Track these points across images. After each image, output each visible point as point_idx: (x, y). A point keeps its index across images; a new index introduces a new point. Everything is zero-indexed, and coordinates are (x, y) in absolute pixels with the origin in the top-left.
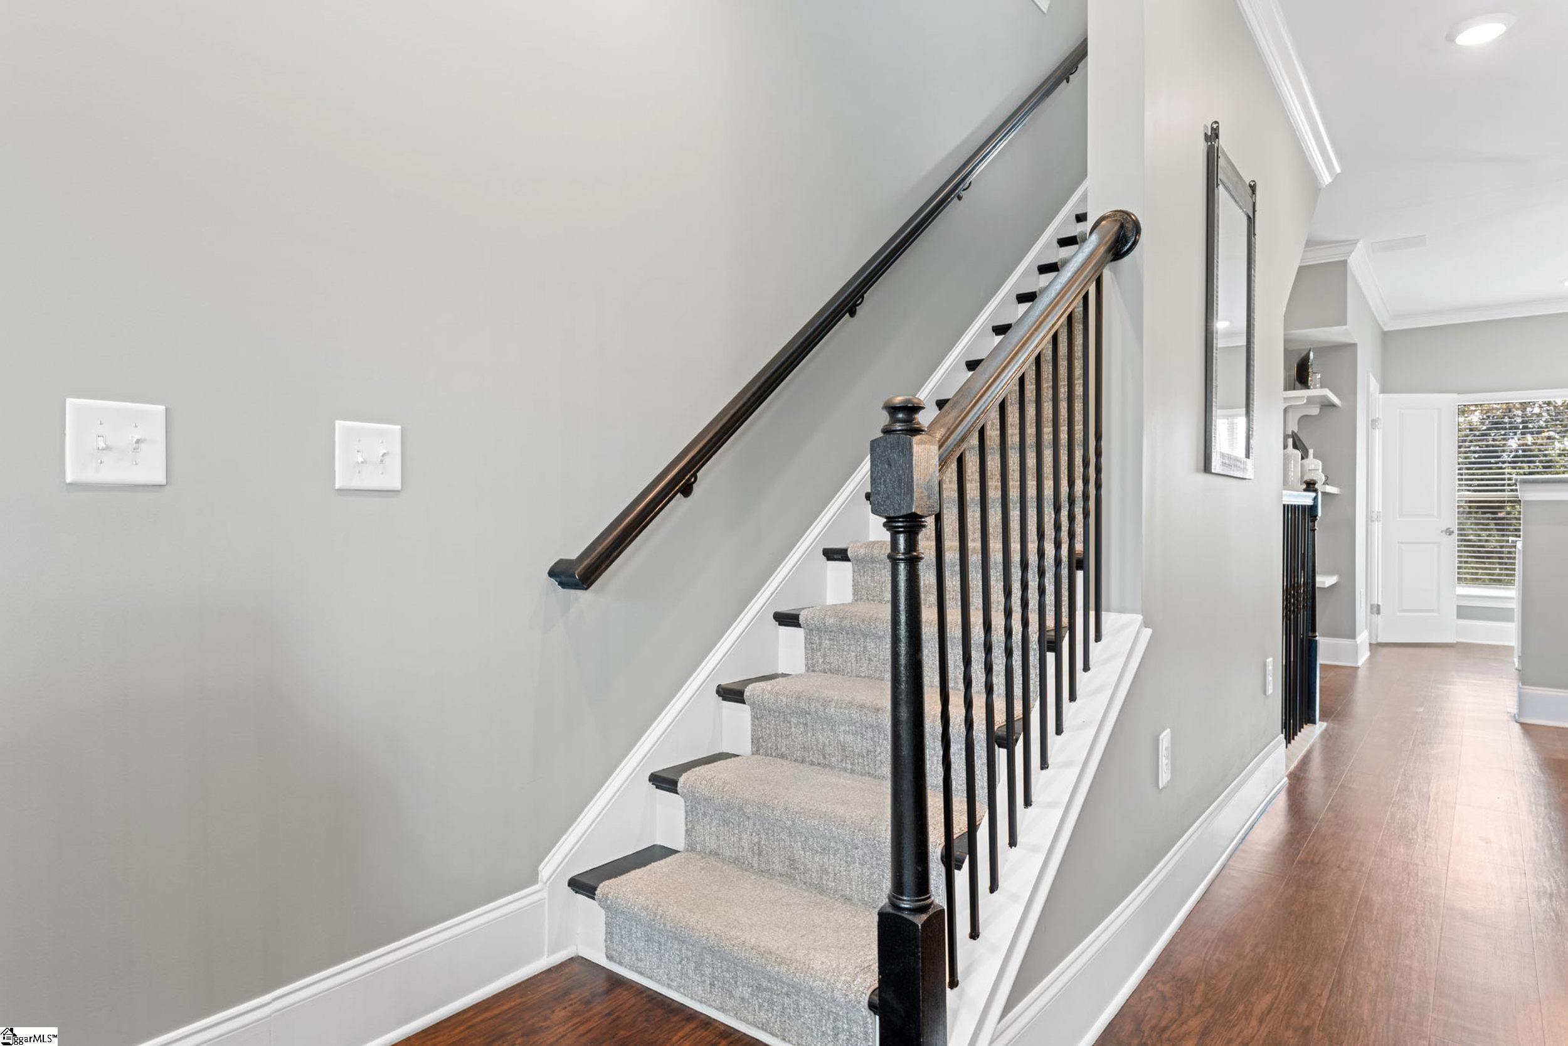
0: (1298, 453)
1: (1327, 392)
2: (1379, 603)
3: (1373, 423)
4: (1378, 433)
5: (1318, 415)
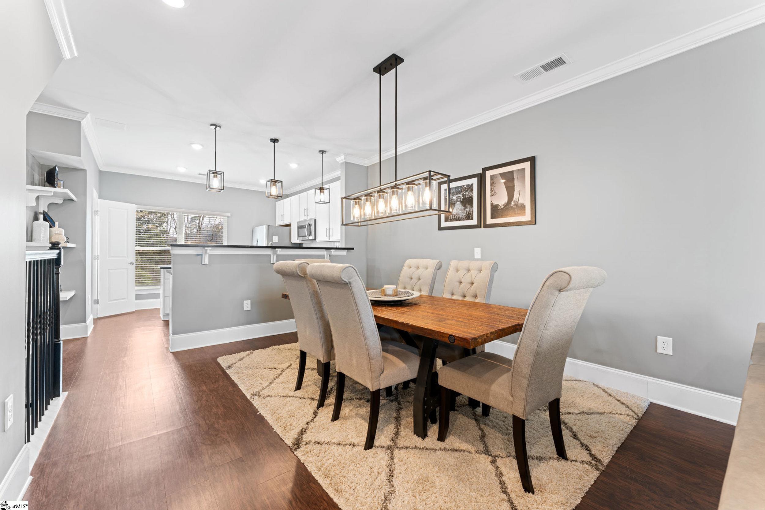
0: (47, 224)
1: (67, 191)
2: (98, 299)
3: (95, 213)
4: (97, 219)
5: (62, 204)
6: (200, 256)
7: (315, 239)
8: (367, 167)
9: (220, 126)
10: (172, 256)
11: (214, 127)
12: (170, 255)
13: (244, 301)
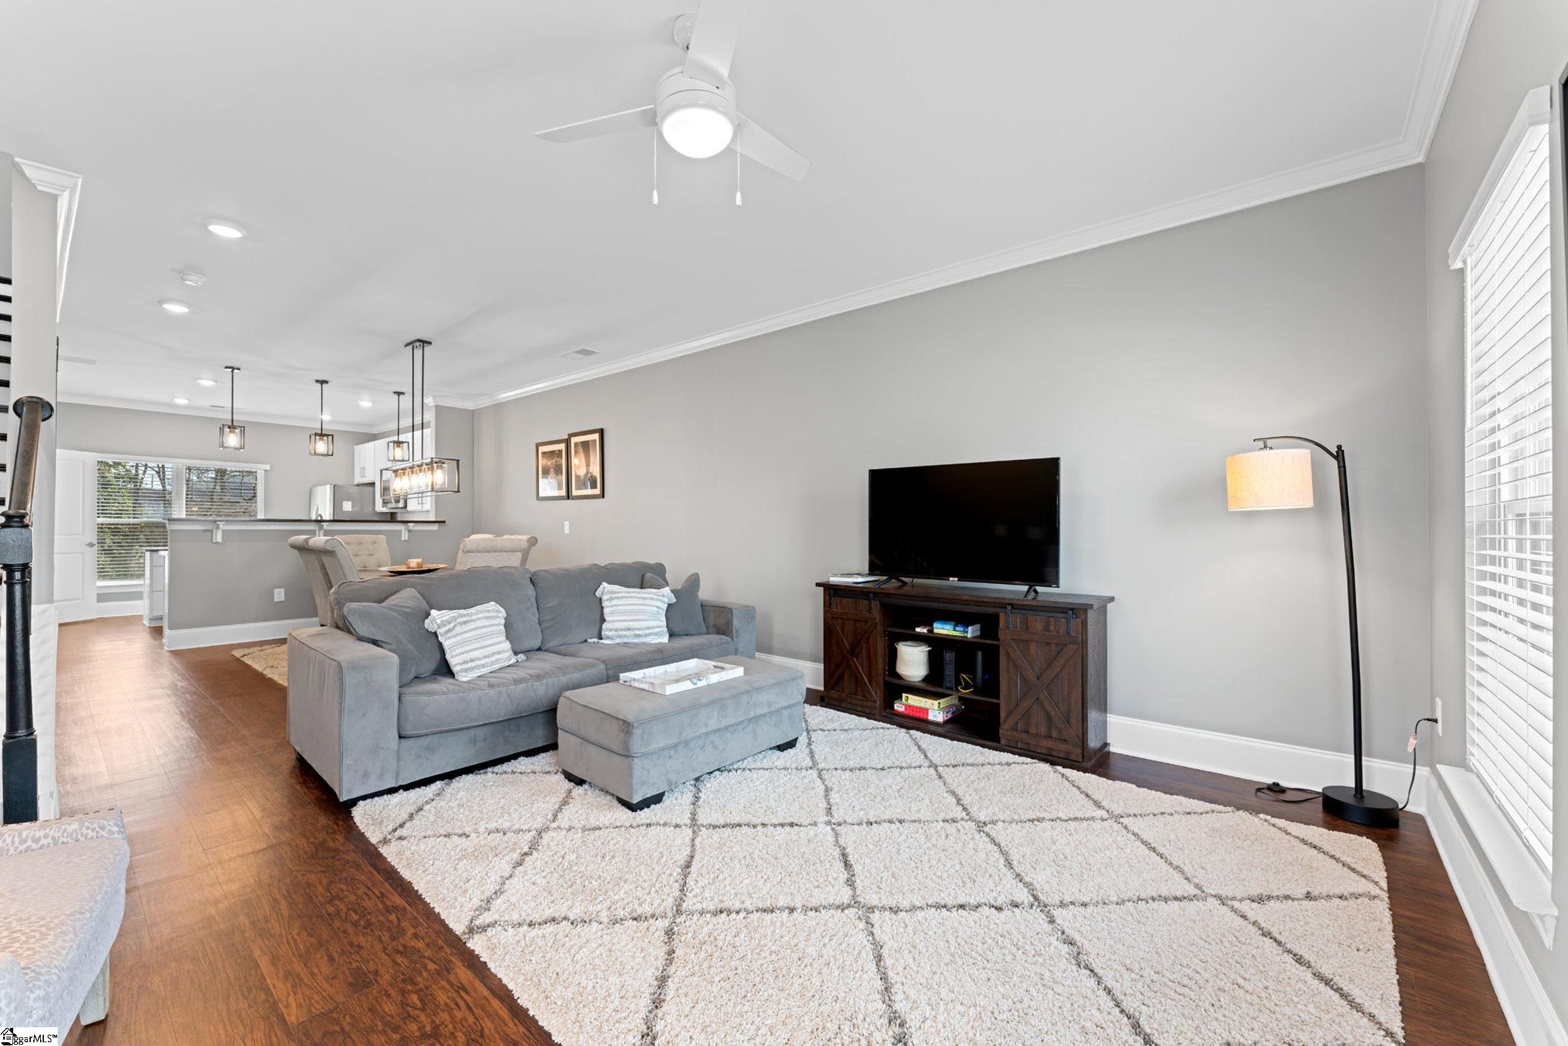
6: (210, 533)
7: (406, 507)
8: (473, 411)
9: (238, 369)
10: (169, 533)
11: (230, 370)
12: (166, 532)
13: (275, 590)
